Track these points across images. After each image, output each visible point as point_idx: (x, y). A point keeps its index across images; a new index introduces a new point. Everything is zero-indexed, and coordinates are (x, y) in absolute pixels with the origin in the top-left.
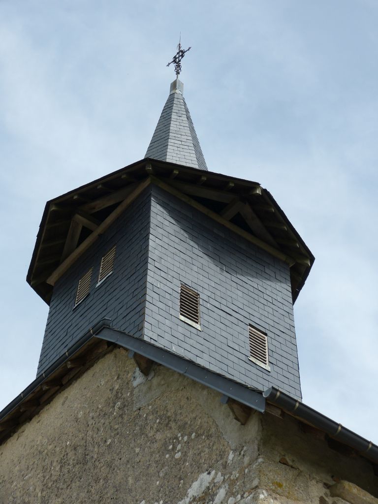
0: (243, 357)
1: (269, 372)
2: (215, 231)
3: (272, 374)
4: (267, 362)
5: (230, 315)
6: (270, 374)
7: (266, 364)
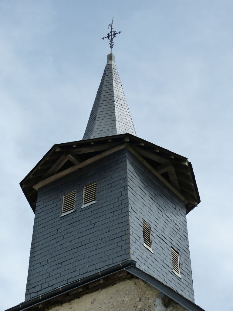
0: (170, 270)
1: (181, 279)
2: (154, 181)
3: (182, 280)
4: (179, 272)
5: (163, 240)
6: (181, 280)
7: (179, 273)
